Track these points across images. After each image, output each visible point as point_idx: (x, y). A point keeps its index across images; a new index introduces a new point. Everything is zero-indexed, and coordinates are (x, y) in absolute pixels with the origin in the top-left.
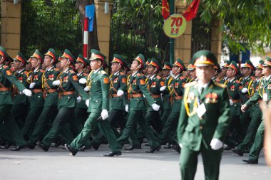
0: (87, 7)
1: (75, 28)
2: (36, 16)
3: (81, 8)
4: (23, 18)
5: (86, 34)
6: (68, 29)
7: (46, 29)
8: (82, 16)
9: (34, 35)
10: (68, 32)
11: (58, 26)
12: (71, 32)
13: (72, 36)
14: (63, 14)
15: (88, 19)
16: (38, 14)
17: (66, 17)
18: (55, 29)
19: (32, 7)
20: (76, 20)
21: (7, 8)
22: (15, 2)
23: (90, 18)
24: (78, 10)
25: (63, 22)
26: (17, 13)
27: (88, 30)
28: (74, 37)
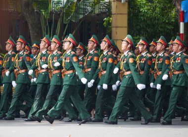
2: (140, 12)
5: (182, 25)
6: (167, 21)
7: (149, 22)
8: (178, 11)
9: (138, 27)
10: (167, 23)
11: (158, 20)
12: (169, 23)
13: (170, 27)
14: (163, 9)
15: (183, 12)
16: (141, 10)
17: (165, 11)
19: (137, 5)
20: (174, 14)
21: (117, 6)
22: (122, 2)
23: (185, 11)
25: (163, 16)
26: (125, 10)
27: (183, 21)
28: (172, 27)
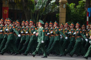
0: (88, 9)
1: (84, 16)
2: (71, 12)
3: (86, 9)
4: (66, 13)
5: (88, 17)
6: (82, 16)
7: (74, 16)
8: (86, 12)
9: (70, 18)
11: (78, 15)
13: (83, 18)
15: (88, 12)
16: (72, 11)
17: (81, 12)
18: (77, 16)
19: (70, 9)
20: (84, 13)
21: (61, 9)
22: (64, 7)
23: (89, 12)
24: (85, 10)
25: (80, 14)
26: (65, 11)
27: (88, 16)
28: (84, 19)
